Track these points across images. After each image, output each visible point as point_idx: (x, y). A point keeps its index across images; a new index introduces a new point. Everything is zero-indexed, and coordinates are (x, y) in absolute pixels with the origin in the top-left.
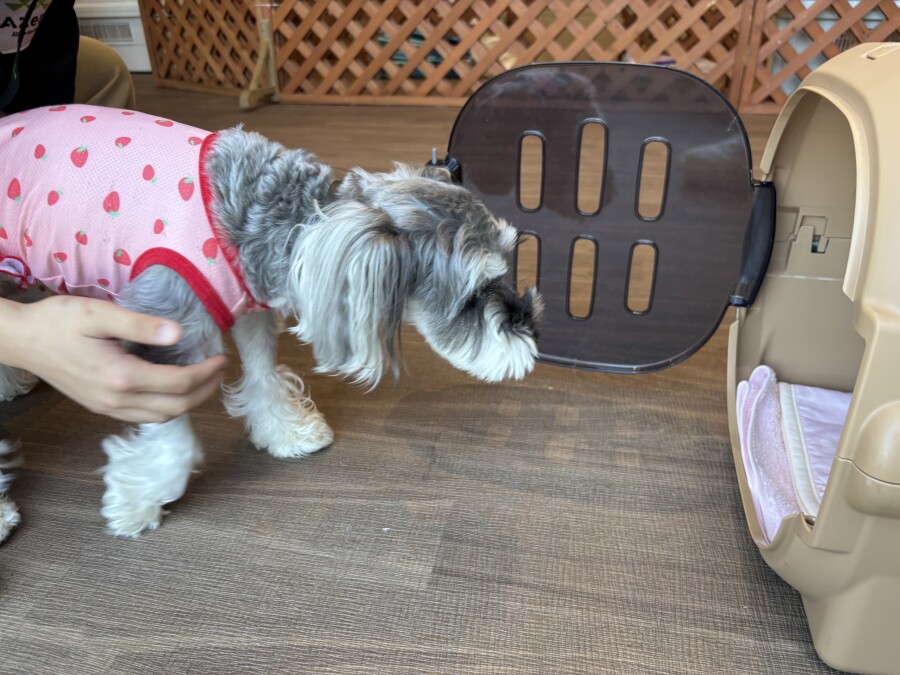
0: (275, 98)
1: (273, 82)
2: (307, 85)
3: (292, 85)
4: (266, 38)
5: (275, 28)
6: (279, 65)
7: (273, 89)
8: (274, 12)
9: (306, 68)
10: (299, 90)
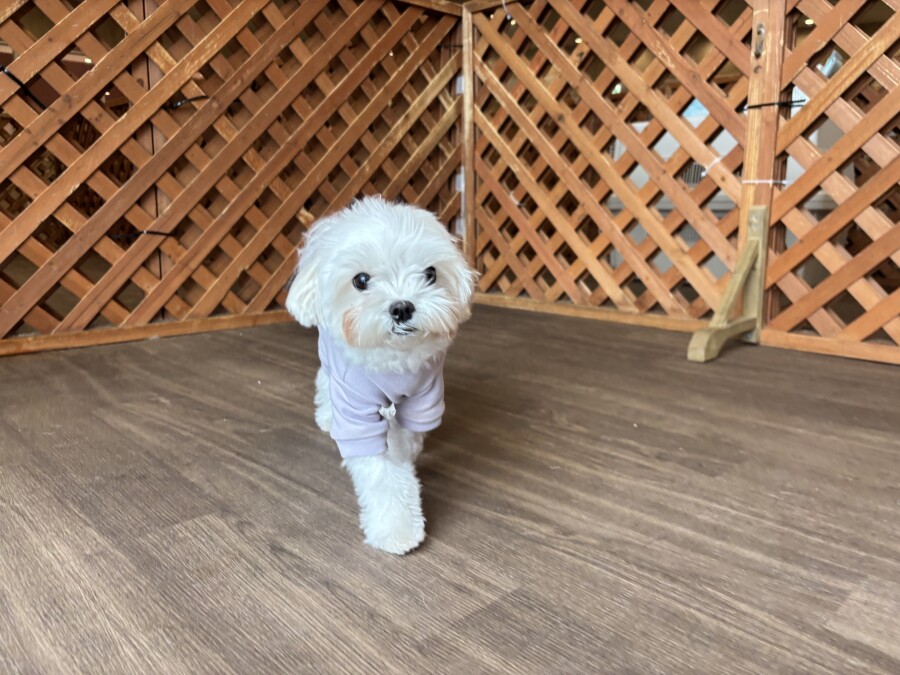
0: (753, 339)
1: (754, 312)
2: (824, 320)
3: (792, 316)
4: (753, 235)
5: (774, 220)
6: (770, 281)
7: (753, 321)
8: (777, 192)
9: (828, 291)
10: (805, 326)
